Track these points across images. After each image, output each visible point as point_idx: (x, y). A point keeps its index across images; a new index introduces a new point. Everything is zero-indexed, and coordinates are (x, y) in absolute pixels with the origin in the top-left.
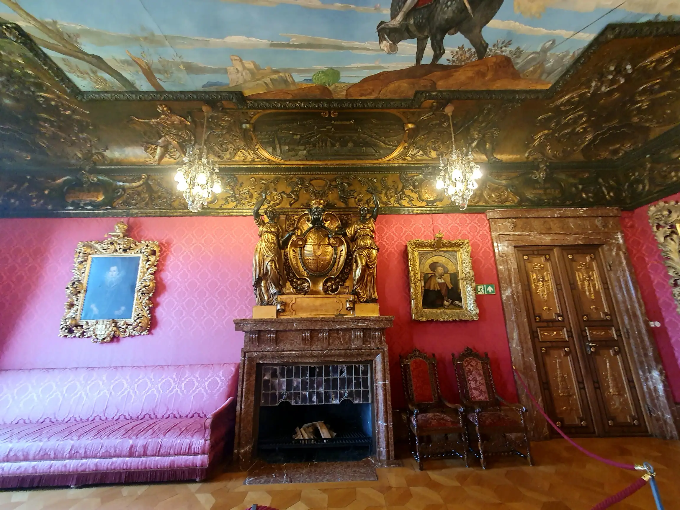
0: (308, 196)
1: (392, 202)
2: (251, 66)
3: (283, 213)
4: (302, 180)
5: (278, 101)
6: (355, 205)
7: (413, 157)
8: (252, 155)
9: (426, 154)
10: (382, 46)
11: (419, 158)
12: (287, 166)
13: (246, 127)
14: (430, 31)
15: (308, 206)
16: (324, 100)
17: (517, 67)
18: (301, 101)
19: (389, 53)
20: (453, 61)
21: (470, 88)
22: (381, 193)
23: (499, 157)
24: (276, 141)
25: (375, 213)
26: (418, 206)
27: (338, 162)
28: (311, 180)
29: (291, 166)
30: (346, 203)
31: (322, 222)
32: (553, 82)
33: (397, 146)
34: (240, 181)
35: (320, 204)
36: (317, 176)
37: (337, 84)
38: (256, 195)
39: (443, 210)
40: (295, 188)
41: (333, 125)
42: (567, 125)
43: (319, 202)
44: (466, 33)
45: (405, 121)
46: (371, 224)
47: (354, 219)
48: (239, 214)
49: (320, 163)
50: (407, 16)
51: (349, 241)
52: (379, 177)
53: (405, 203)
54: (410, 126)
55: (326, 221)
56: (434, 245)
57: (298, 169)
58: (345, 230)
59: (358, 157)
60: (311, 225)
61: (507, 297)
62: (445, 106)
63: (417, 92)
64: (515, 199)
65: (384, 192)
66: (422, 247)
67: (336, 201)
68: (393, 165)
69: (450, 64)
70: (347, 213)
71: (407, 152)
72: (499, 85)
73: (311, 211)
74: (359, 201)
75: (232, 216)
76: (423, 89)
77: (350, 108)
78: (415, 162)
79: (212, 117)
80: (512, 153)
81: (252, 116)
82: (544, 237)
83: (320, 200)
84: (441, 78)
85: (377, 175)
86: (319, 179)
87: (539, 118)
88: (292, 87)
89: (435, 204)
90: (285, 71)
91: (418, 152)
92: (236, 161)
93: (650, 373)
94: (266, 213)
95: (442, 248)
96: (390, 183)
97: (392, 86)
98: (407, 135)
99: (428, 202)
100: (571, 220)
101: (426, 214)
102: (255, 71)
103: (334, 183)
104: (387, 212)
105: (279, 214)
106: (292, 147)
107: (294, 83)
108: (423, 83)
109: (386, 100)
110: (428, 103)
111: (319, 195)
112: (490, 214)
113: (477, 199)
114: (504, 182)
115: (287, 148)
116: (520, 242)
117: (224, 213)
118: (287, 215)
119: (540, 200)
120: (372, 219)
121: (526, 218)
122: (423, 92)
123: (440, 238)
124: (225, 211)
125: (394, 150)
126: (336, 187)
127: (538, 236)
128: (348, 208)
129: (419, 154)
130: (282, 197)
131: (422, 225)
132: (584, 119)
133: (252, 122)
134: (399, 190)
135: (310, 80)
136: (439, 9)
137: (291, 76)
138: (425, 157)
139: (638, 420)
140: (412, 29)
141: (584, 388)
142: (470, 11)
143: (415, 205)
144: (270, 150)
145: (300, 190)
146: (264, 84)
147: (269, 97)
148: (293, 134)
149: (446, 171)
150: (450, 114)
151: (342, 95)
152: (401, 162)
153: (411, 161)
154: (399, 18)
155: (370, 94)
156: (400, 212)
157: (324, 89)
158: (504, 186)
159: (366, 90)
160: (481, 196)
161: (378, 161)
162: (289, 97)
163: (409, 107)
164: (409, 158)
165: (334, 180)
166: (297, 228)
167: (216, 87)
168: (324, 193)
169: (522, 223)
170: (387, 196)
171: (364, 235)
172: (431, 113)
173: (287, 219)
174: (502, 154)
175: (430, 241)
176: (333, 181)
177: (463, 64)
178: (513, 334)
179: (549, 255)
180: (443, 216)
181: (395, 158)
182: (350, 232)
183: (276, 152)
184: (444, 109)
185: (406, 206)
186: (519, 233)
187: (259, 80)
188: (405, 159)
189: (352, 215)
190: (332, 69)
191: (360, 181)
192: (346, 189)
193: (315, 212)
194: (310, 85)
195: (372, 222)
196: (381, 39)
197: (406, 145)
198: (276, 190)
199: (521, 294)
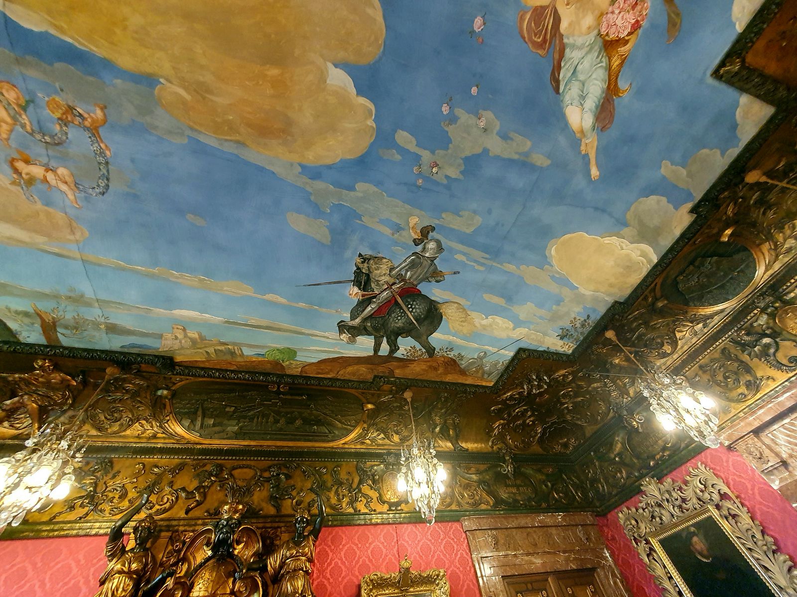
0: (221, 495)
1: (344, 505)
2: (196, 336)
3: (168, 528)
4: (220, 467)
5: (217, 370)
6: (290, 511)
7: (373, 440)
8: (155, 429)
9: (388, 438)
10: (341, 337)
11: (380, 442)
12: (204, 446)
13: (162, 393)
14: (385, 332)
15: (216, 513)
16: (274, 375)
17: (462, 367)
18: (246, 372)
19: (348, 343)
20: (408, 356)
21: (425, 378)
22: (329, 490)
23: (464, 445)
24: (200, 413)
25: (317, 526)
26: (378, 511)
27: (279, 443)
28: (234, 468)
29: (210, 447)
30: (278, 508)
31: (231, 546)
32: (494, 381)
33: (355, 427)
34: (116, 469)
35: (236, 511)
36: (244, 462)
37: (292, 362)
38: (132, 494)
39: (410, 517)
40: (204, 482)
41: (280, 399)
42: (517, 417)
43: (236, 507)
44: (417, 338)
45: (364, 400)
46: (309, 547)
47: (285, 537)
48: (81, 532)
49: (253, 443)
50: (365, 320)
51: (269, 582)
52: (330, 465)
53: (361, 507)
54: (370, 406)
55: (238, 544)
56: (399, 582)
57: (219, 452)
58: (266, 559)
59: (307, 438)
60: (210, 553)
62: (404, 391)
63: (375, 377)
64: (489, 500)
65: (334, 489)
66: (382, 588)
67: (264, 505)
68: (349, 451)
69: (405, 357)
70: (276, 525)
71: (366, 434)
72: (449, 378)
73: (216, 526)
74: (299, 503)
75: (66, 536)
76: (381, 375)
77: (303, 384)
78: (376, 447)
79: (116, 379)
80: (476, 441)
81: (176, 382)
82: (533, 559)
83: (238, 503)
84: (398, 367)
85: (328, 464)
86: (248, 467)
87: (492, 408)
88: (239, 359)
89: (399, 508)
90: (234, 344)
91: (378, 435)
92: (124, 437)
94: (135, 529)
95: (412, 586)
96: (343, 476)
97: (350, 369)
98: (366, 414)
99: (391, 505)
100: (554, 530)
101: (389, 524)
102: (199, 341)
103: (266, 475)
104: (335, 523)
105: (161, 531)
106: (218, 420)
107: (242, 355)
108: (381, 370)
109: (344, 380)
110: (386, 387)
111: (240, 493)
112: (466, 523)
113: (448, 500)
114: (474, 477)
115: (211, 422)
116: (507, 569)
117: (53, 530)
118: (174, 532)
119: (516, 501)
120: (311, 538)
121: (506, 529)
122: (382, 377)
123: (408, 569)
124: (56, 527)
125: (351, 431)
126: (268, 480)
127: (526, 558)
128: (279, 516)
129: (380, 437)
130: (177, 498)
131: (383, 543)
132: (529, 413)
133: (173, 388)
134: (355, 486)
135: (263, 355)
136: (391, 320)
137: (240, 349)
138: (387, 441)
140: (370, 329)
142: (417, 325)
143: (375, 510)
144: (187, 423)
145: (212, 484)
146: (205, 354)
147: (207, 365)
148: (226, 406)
149: (408, 466)
150: (409, 400)
151: (297, 371)
152: (359, 447)
153: (371, 445)
154: (358, 321)
155: (328, 373)
156: (355, 522)
157: (277, 364)
158: (475, 482)
159: (322, 370)
160: (452, 496)
161: (331, 444)
162: (233, 368)
163: (368, 389)
164: (368, 442)
165: (268, 469)
166: (184, 559)
167: (139, 349)
168: (248, 490)
169: (503, 537)
170: (338, 495)
171: (295, 570)
172: (391, 396)
173: (172, 540)
174: (466, 442)
175: (393, 575)
176: (266, 471)
177: (416, 359)
179: (545, 590)
180: (410, 527)
181: (352, 441)
182: (273, 562)
183: (195, 426)
184: (403, 393)
185: (363, 511)
186: (503, 553)
187: (200, 348)
188: (363, 443)
189: (283, 529)
190: (289, 349)
191: (304, 472)
192: (282, 484)
193: (224, 526)
194: (260, 359)
195: (311, 543)
196: (341, 331)
197: (365, 425)
198: (171, 484)
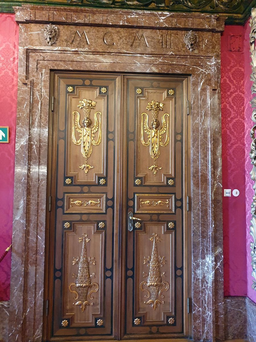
61: (22, 147)
82: (100, 58)
93: (203, 258)
100: (147, 33)
116: (62, 63)
127: (92, 56)
139: (175, 317)
141: (111, 277)
169: (68, 33)
178: (19, 201)
179: (106, 87)
186: (60, 48)
199: (44, 144)
